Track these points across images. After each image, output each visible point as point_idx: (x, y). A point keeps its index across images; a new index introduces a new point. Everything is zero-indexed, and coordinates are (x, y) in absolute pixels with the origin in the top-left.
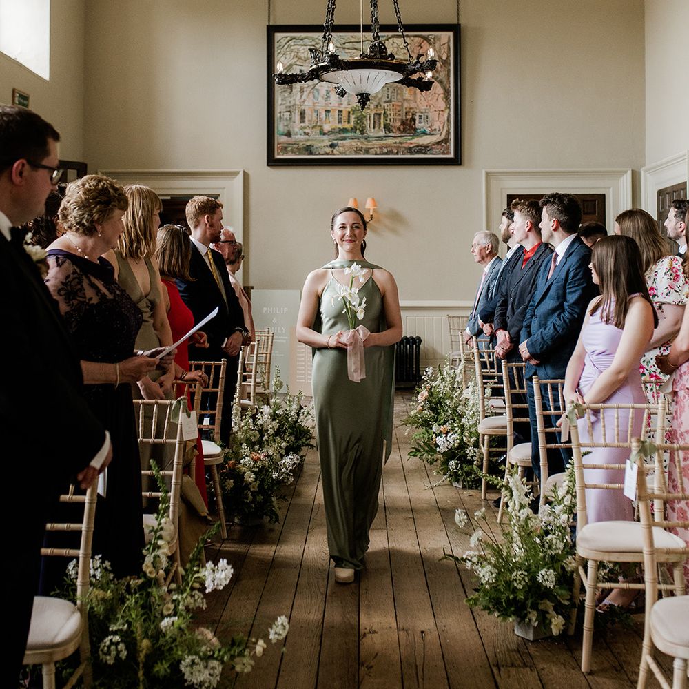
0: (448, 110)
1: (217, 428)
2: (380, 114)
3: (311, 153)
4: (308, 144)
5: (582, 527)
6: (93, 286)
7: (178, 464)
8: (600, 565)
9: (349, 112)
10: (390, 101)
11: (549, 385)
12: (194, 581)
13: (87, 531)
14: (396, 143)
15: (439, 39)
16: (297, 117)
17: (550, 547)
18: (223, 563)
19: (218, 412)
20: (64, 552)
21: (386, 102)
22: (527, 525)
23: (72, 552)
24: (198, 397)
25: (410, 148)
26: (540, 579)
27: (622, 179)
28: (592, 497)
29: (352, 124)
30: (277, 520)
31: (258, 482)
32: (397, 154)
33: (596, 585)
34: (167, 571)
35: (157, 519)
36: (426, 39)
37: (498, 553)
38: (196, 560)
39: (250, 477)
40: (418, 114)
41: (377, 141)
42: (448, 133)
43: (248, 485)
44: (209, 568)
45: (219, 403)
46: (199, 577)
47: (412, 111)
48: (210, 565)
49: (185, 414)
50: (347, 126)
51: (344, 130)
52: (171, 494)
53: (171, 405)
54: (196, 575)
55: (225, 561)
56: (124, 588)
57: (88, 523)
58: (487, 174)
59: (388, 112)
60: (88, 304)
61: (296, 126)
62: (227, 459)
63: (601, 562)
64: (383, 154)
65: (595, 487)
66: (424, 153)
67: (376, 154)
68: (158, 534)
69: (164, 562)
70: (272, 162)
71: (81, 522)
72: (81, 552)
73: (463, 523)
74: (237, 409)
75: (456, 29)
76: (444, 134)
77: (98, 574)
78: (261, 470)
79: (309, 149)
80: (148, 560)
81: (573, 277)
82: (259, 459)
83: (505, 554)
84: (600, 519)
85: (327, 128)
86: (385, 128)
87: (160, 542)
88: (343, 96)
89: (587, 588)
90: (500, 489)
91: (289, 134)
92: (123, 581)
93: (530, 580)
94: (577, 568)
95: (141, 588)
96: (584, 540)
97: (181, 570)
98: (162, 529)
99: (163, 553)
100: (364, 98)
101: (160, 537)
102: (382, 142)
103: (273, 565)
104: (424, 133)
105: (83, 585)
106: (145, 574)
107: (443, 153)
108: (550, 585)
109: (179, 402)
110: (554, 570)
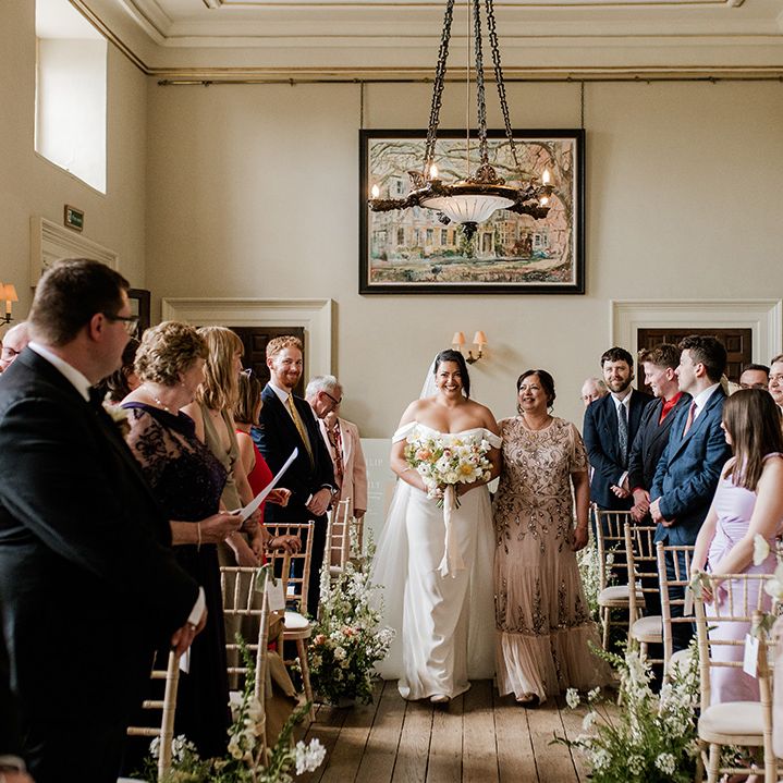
0: (569, 230)
1: (303, 598)
2: (491, 235)
3: (410, 280)
4: (407, 268)
5: (706, 708)
6: (173, 439)
7: (264, 637)
8: (724, 750)
9: (455, 232)
10: (503, 219)
11: (674, 553)
12: (284, 763)
13: (169, 709)
14: (509, 268)
15: (560, 147)
16: (394, 237)
17: (670, 730)
18: (315, 743)
19: (305, 580)
20: (144, 731)
21: (497, 220)
22: (645, 706)
23: (153, 731)
24: (286, 564)
25: (526, 274)
26: (658, 764)
27: (771, 312)
28: (718, 676)
29: (458, 245)
30: (371, 701)
31: (350, 659)
32: (510, 280)
33: (717, 771)
34: (255, 752)
35: (243, 696)
36: (544, 146)
37: (614, 737)
38: (285, 740)
39: (340, 653)
40: (534, 235)
41: (487, 265)
42: (570, 257)
43: (338, 662)
44: (300, 749)
45: (306, 570)
46: (289, 759)
47: (528, 230)
48: (301, 745)
49: (271, 582)
50: (453, 248)
51: (450, 253)
52: (257, 670)
53: (256, 573)
54: (285, 757)
55: (317, 741)
56: (209, 770)
57: (170, 701)
58: (615, 304)
59: (500, 232)
60: (168, 459)
61: (393, 249)
62: (315, 633)
63: (727, 747)
64: (494, 281)
65: (720, 665)
66: (541, 280)
67: (486, 281)
68: (245, 712)
69: (251, 743)
70: (365, 289)
71: (162, 699)
72: (162, 731)
73: (575, 704)
74: (326, 578)
75: (579, 135)
76: (565, 257)
77: (182, 754)
78: (352, 646)
79: (407, 275)
80: (235, 740)
81: (715, 434)
82: (351, 633)
83: (621, 738)
84: (724, 700)
85: (429, 250)
86: (496, 250)
87: (246, 722)
88: (447, 223)
89: (709, 774)
90: (616, 667)
91: (384, 258)
92: (207, 762)
93: (648, 765)
94: (700, 753)
95: (227, 769)
96: (707, 722)
97: (269, 751)
98: (248, 707)
99: (250, 733)
100: (470, 228)
101: (247, 716)
102: (492, 267)
103: (366, 750)
104: (542, 257)
105: (165, 766)
106: (230, 755)
107: (564, 280)
108: (669, 770)
109: (264, 569)
110: (674, 755)
